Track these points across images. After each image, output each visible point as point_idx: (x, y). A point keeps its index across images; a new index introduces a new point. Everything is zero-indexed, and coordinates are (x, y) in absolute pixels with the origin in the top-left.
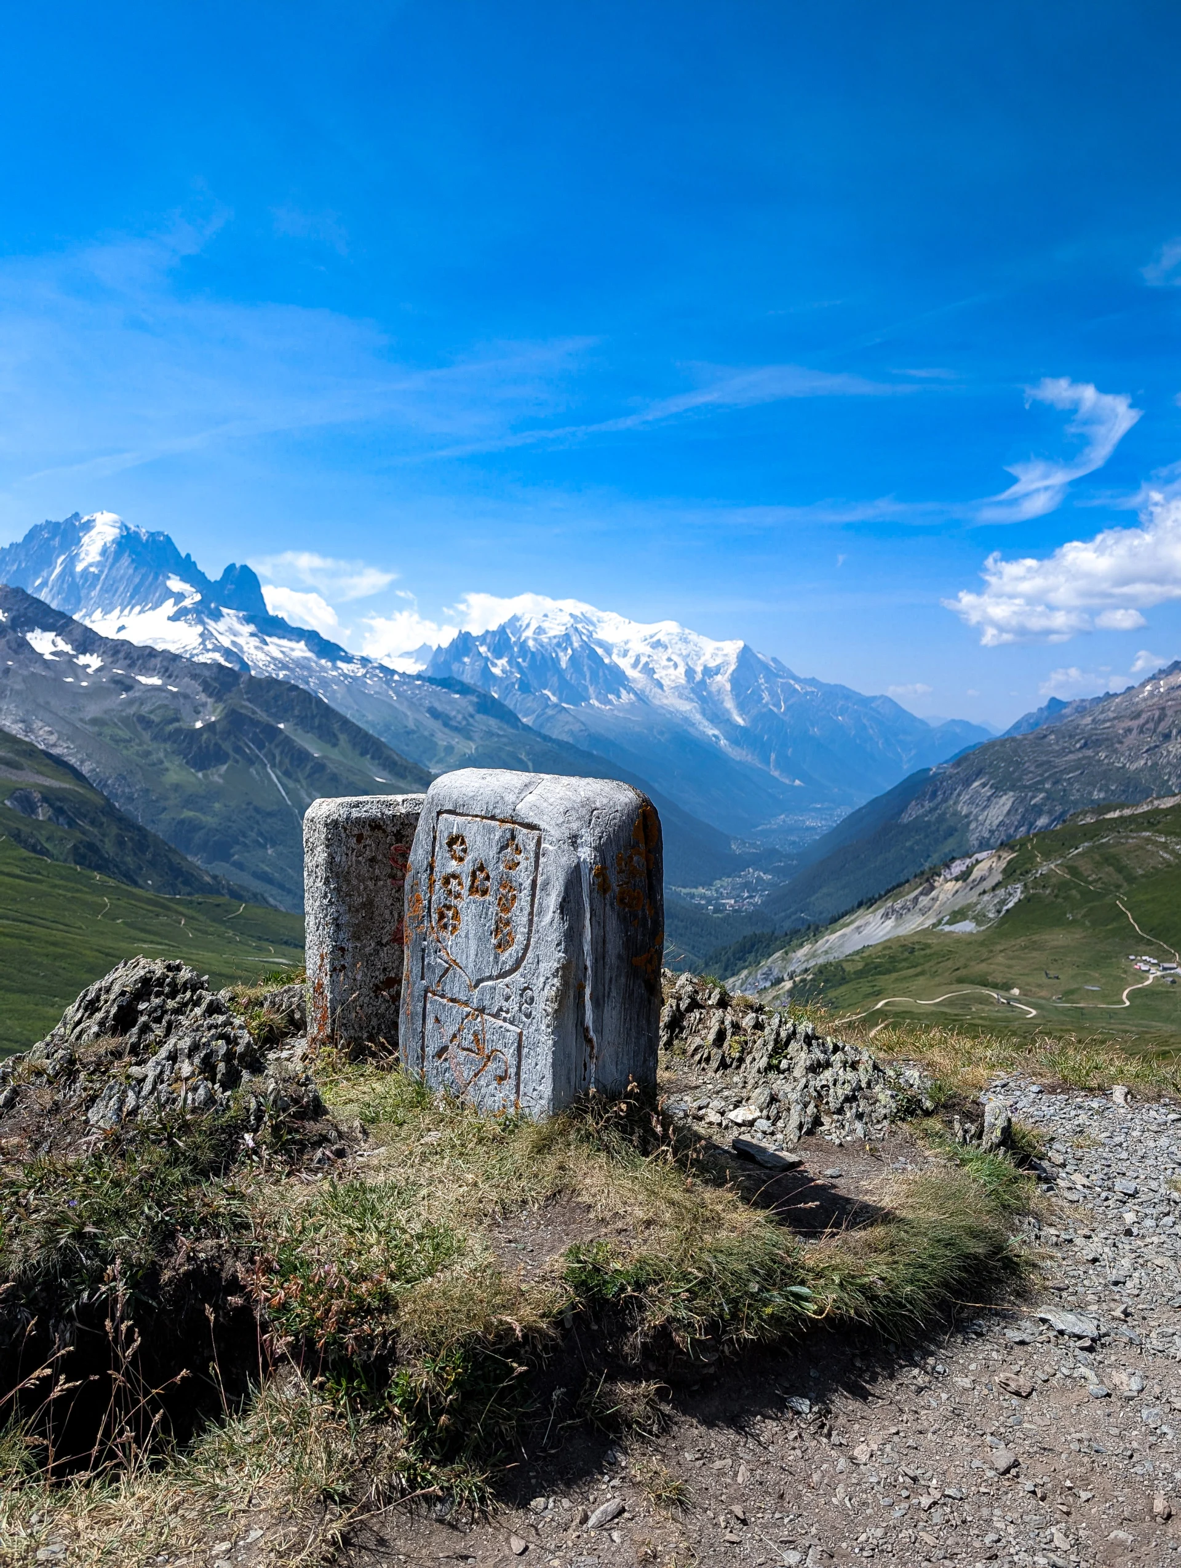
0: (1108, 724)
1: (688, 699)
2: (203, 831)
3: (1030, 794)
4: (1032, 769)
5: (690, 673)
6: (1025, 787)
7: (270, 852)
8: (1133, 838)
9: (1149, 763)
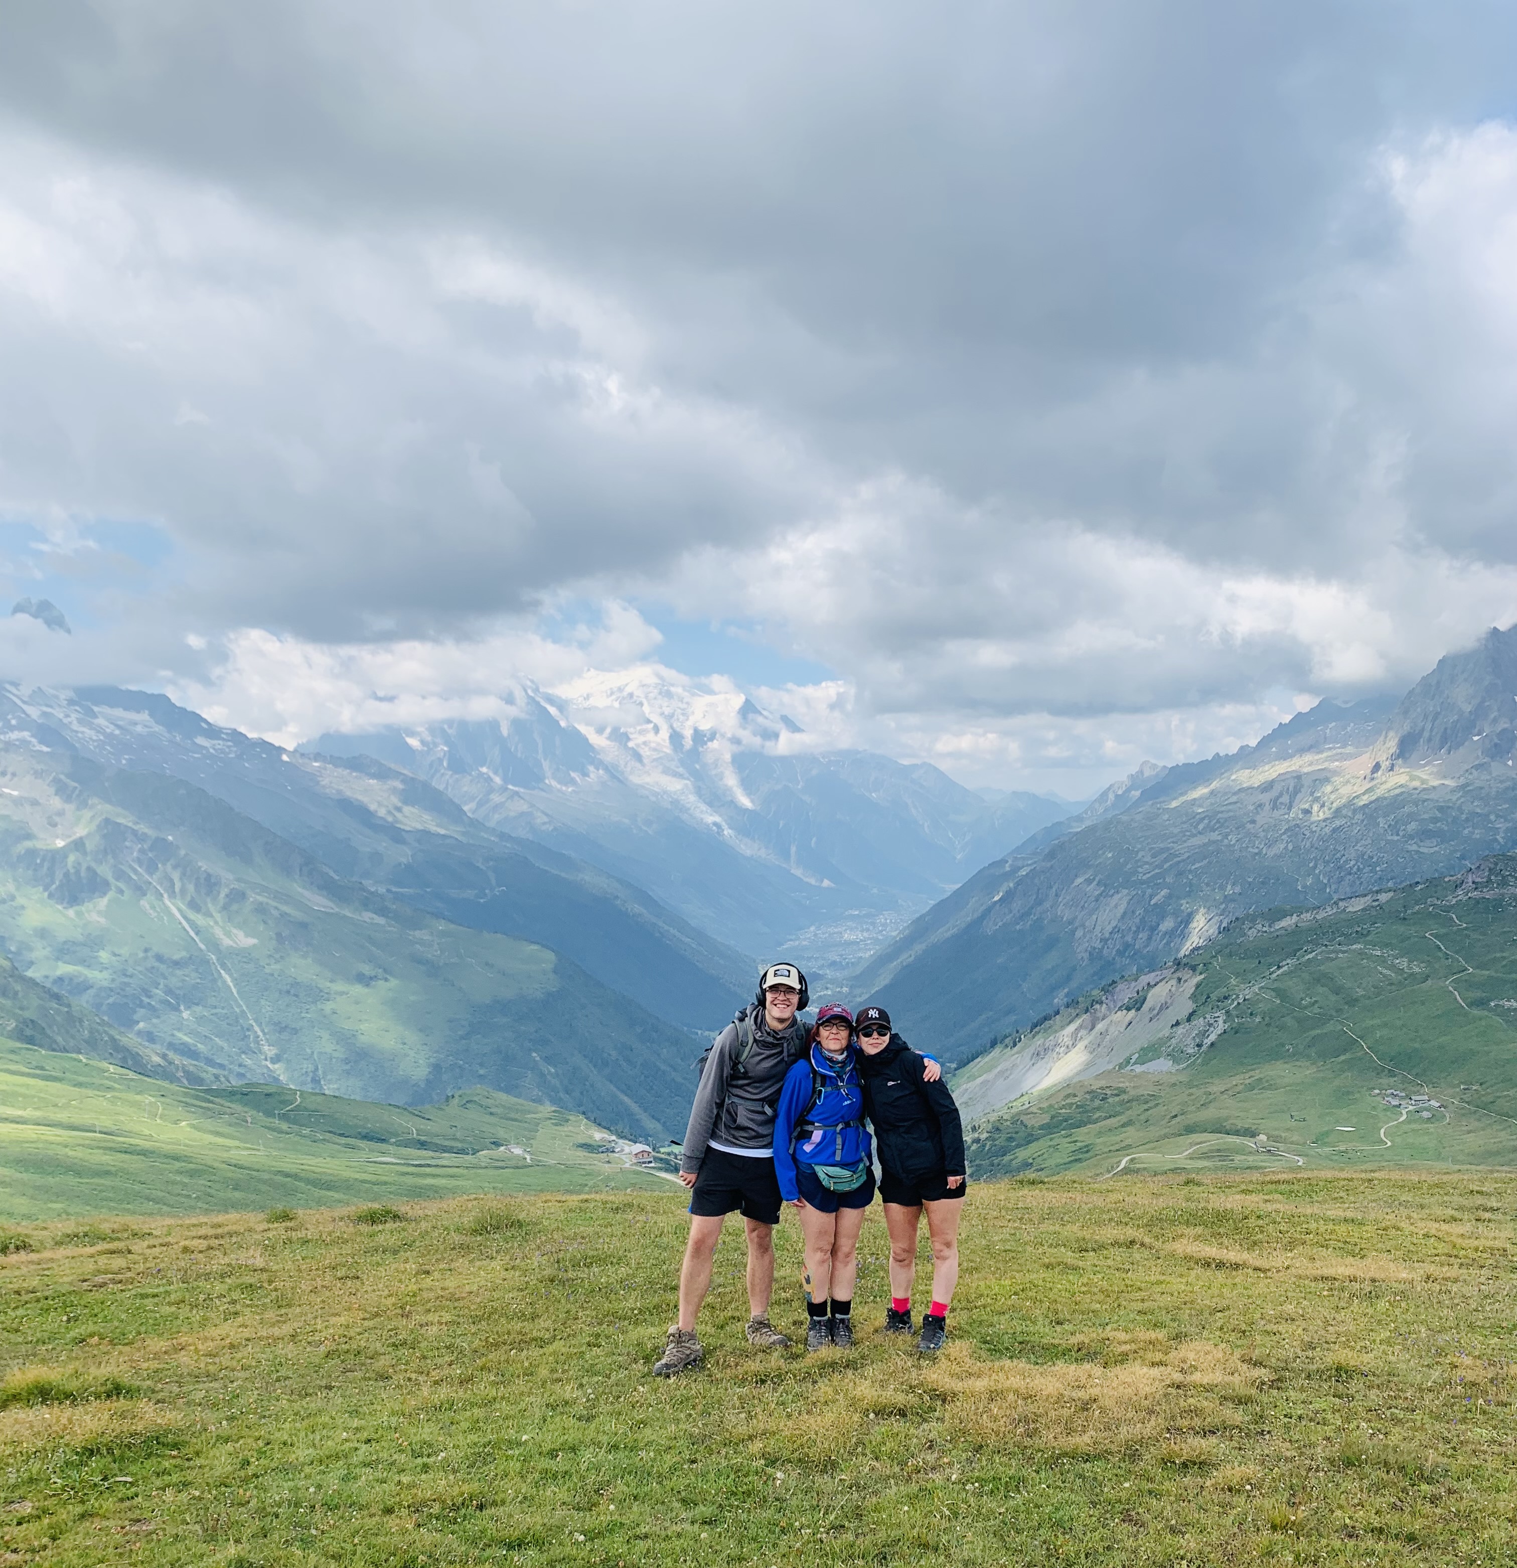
0: (1234, 799)
1: (676, 775)
2: (91, 992)
3: (1149, 891)
4: (1148, 859)
5: (676, 738)
6: (1142, 882)
7: (186, 1014)
8: (1344, 952)
9: (1290, 847)
